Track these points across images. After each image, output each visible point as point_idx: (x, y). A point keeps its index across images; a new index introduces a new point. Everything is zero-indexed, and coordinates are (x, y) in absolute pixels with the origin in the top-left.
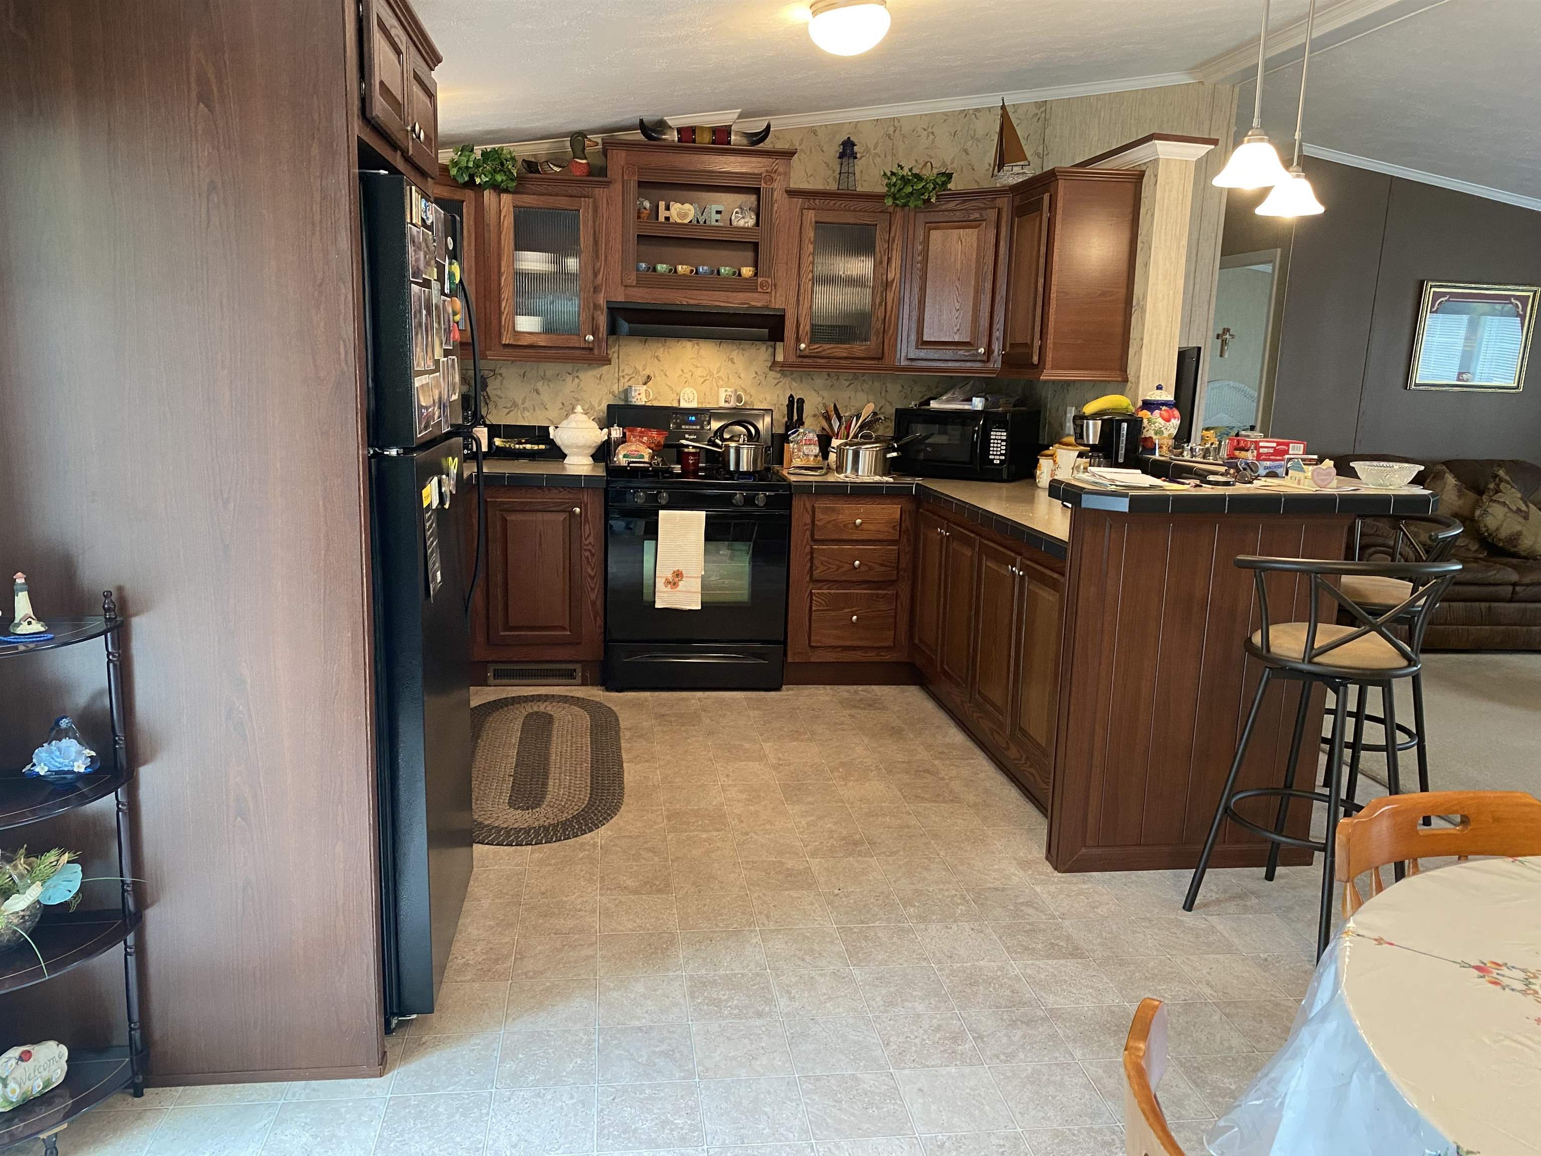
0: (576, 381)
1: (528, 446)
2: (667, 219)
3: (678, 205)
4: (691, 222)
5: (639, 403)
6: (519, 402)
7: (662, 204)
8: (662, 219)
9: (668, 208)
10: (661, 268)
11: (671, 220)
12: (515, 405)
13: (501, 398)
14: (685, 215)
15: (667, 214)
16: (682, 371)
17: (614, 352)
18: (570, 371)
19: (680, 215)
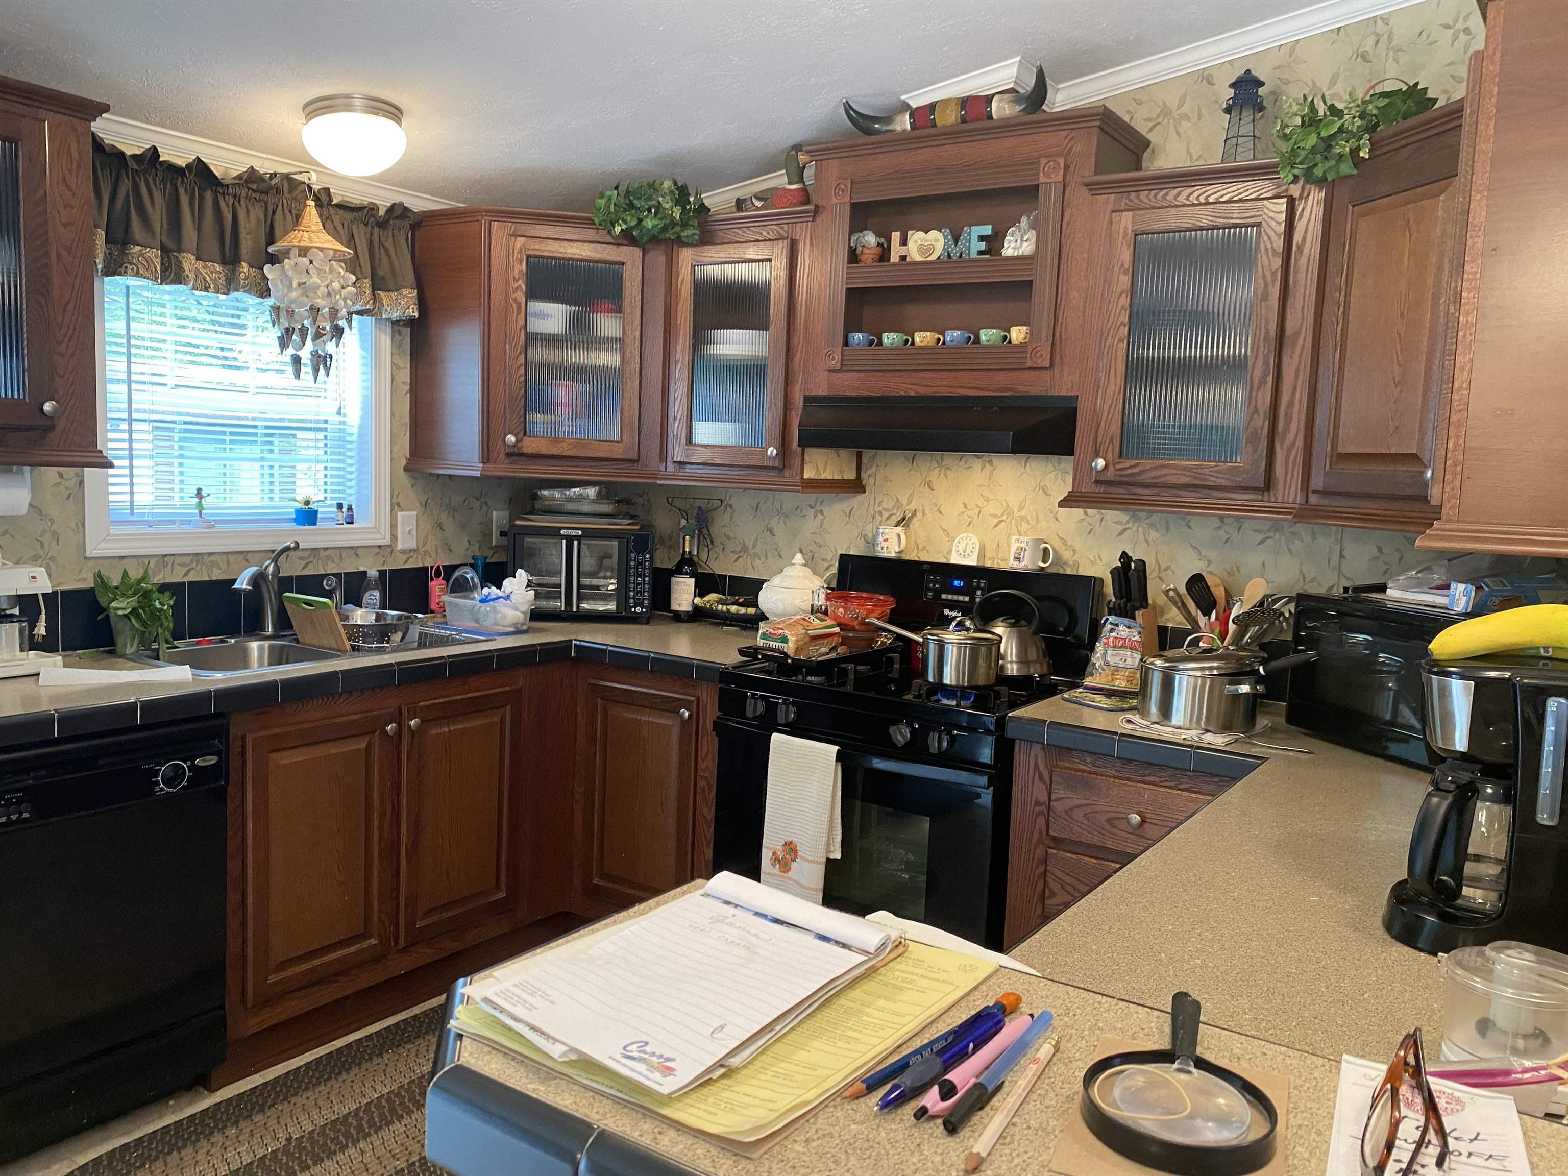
0: (820, 517)
1: (734, 609)
2: (903, 258)
3: (921, 234)
4: (939, 258)
5: (885, 554)
6: (750, 545)
7: (896, 236)
8: (894, 258)
9: (904, 242)
10: (889, 338)
11: (908, 259)
12: (745, 549)
13: (729, 538)
14: (930, 250)
15: (903, 251)
16: (965, 507)
17: (870, 476)
18: (812, 504)
19: (921, 250)
